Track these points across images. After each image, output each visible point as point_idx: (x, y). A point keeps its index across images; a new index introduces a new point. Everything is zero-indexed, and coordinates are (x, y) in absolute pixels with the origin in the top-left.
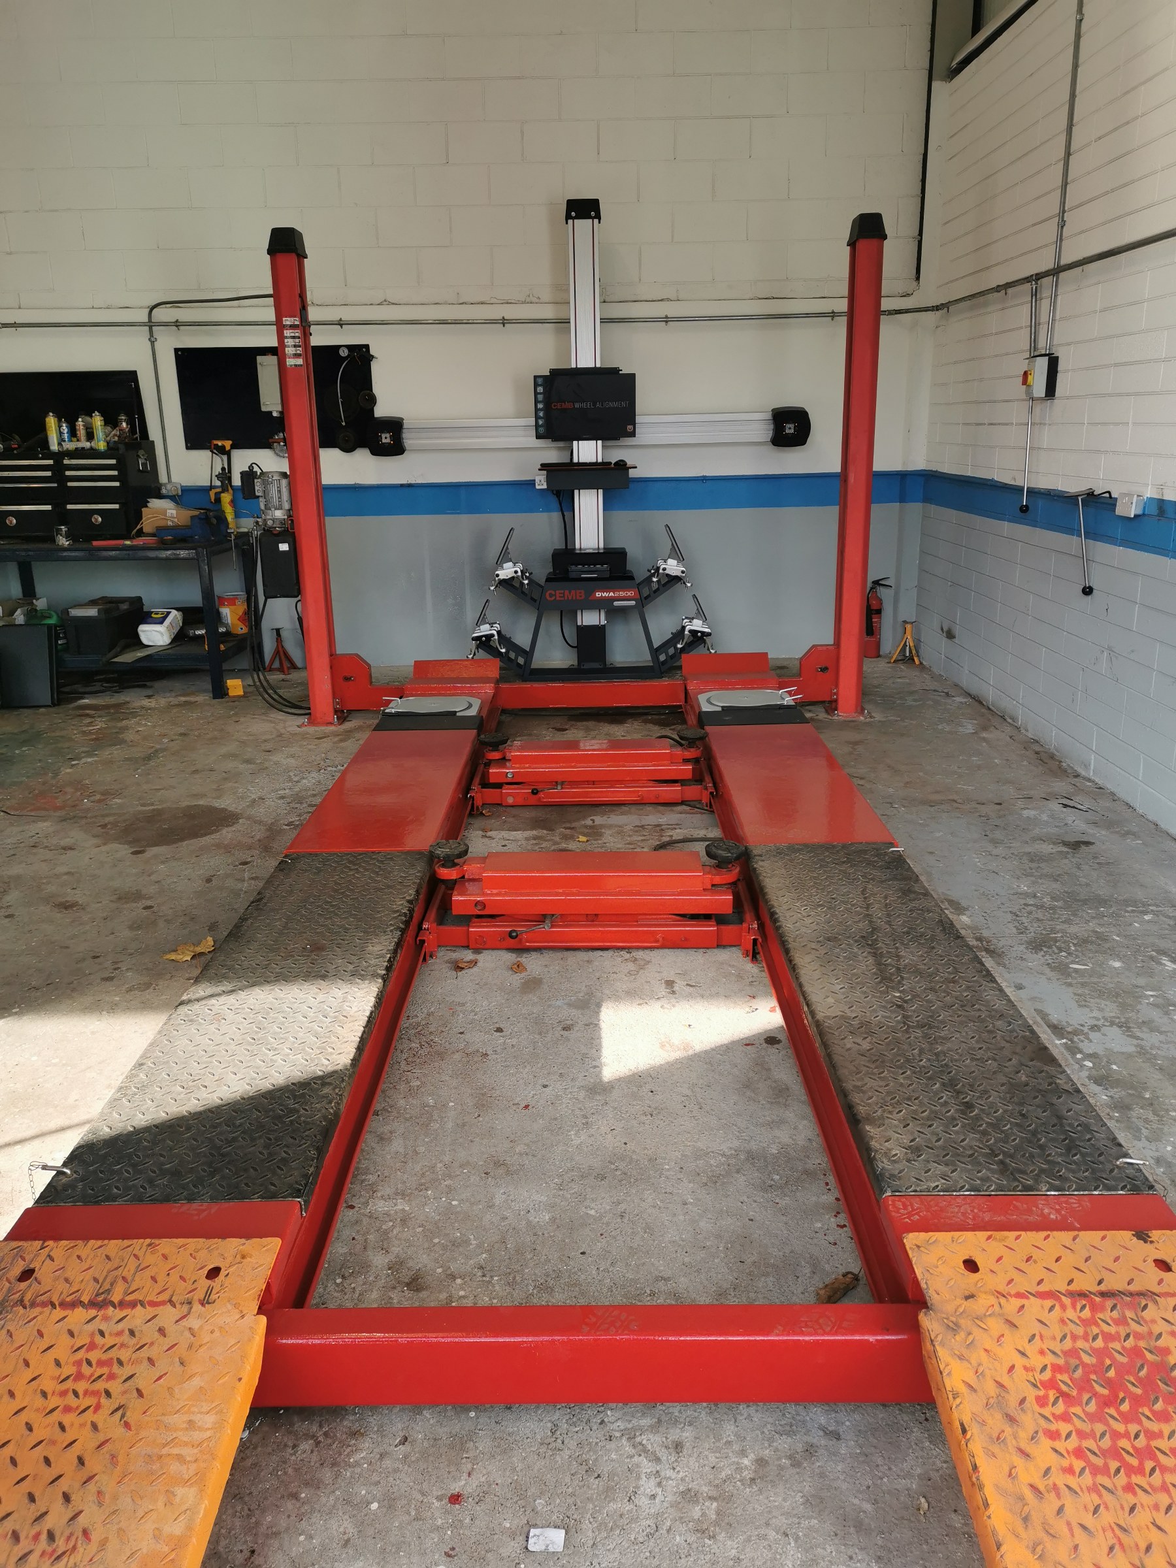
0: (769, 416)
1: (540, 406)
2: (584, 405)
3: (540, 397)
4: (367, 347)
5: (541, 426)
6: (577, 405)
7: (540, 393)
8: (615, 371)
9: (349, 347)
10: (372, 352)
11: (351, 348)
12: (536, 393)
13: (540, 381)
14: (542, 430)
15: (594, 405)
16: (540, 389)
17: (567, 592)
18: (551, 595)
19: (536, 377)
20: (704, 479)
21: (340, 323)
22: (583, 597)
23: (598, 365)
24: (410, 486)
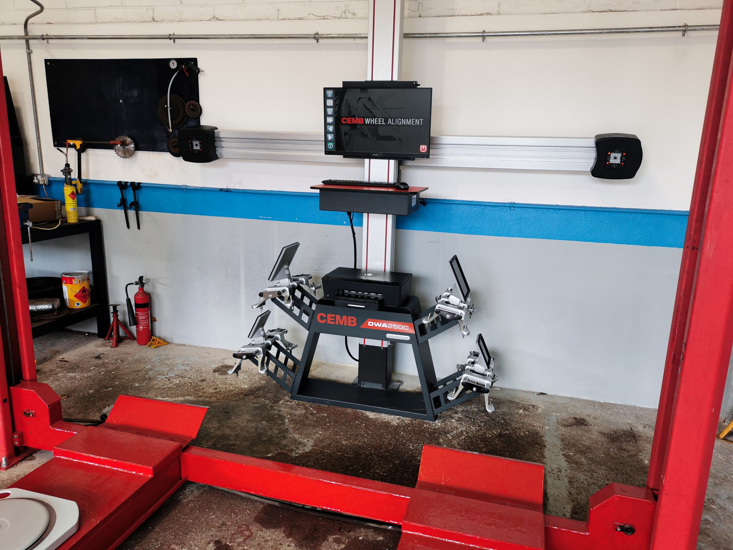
0: (592, 143)
1: (330, 120)
2: (374, 121)
3: (330, 111)
4: (195, 60)
5: (330, 141)
6: (367, 121)
7: (330, 107)
8: (413, 85)
9: (178, 60)
10: (199, 66)
11: (180, 61)
12: (326, 107)
13: (330, 93)
14: (331, 145)
15: (386, 121)
16: (330, 102)
17: (338, 317)
18: (322, 318)
19: (325, 89)
20: (512, 206)
21: (172, 38)
22: (355, 324)
23: (395, 79)
24: (228, 191)
